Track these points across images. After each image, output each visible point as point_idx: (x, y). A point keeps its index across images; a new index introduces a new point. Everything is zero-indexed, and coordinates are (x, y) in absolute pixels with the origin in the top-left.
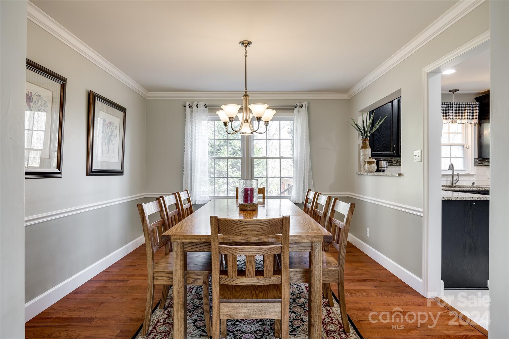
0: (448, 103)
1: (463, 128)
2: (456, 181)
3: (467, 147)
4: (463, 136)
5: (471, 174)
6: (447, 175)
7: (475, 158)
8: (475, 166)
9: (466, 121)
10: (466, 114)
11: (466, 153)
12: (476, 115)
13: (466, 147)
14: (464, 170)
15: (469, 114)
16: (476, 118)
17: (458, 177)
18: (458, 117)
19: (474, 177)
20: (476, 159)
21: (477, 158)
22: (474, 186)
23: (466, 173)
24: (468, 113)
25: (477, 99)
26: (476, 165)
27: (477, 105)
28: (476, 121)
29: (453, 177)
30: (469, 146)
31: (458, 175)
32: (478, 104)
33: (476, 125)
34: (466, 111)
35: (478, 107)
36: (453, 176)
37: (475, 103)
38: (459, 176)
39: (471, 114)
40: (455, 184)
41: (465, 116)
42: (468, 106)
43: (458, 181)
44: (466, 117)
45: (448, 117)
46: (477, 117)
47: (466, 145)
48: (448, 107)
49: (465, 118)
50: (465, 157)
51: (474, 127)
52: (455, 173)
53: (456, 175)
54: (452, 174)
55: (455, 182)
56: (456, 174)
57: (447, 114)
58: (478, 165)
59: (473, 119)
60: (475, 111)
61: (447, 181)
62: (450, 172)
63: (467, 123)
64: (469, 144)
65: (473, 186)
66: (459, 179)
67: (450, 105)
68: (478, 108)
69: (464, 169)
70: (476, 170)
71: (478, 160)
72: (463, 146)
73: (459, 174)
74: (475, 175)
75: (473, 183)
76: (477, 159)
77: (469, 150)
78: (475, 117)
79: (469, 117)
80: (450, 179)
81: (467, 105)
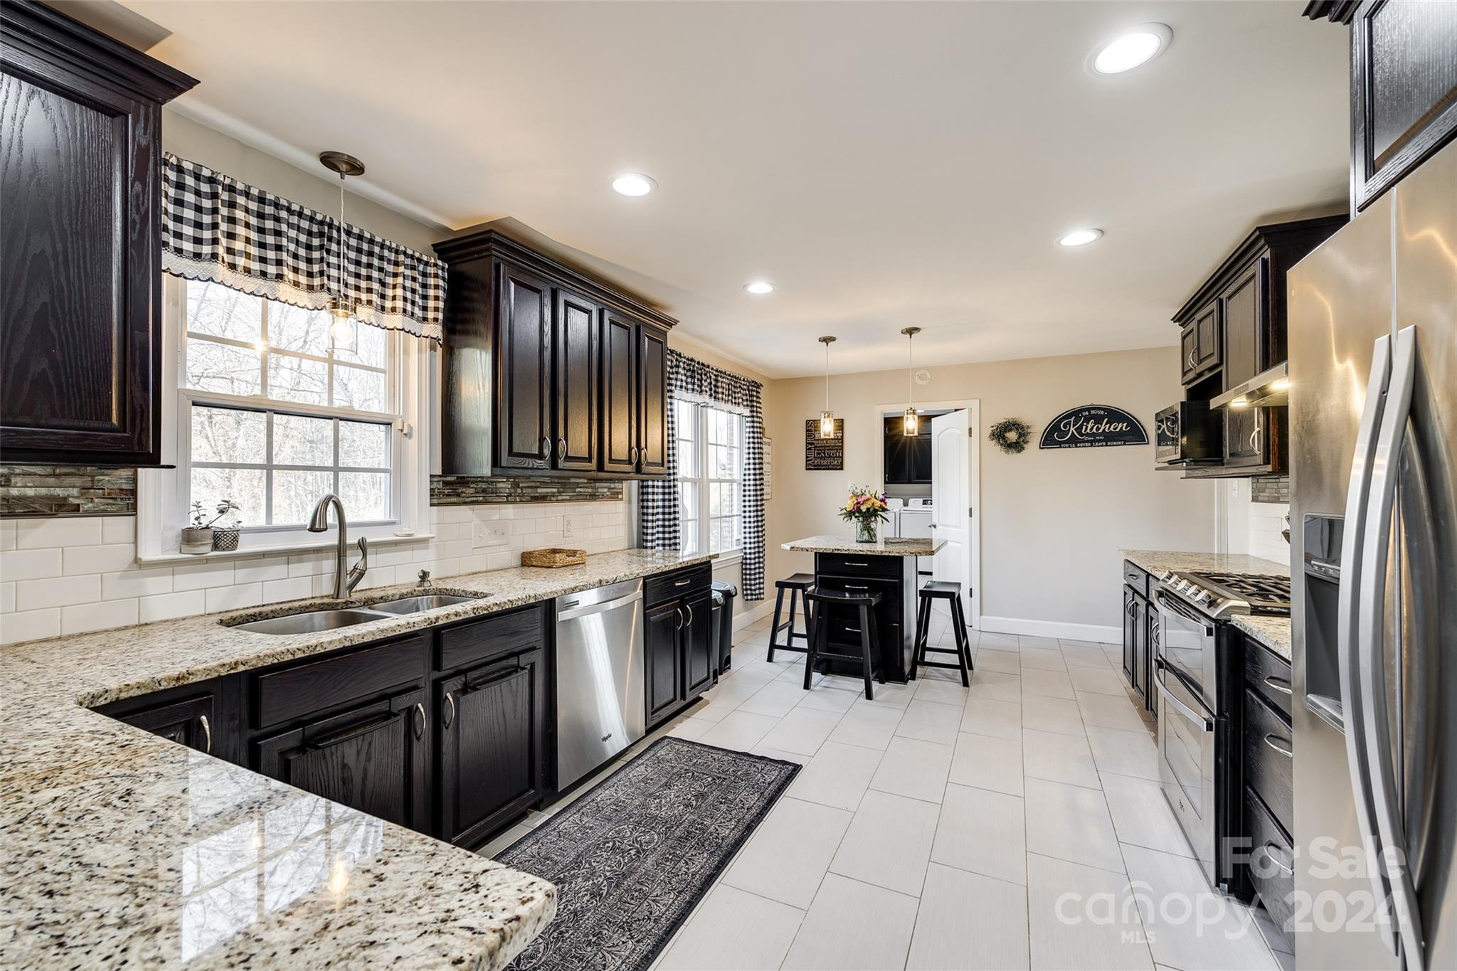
0: (319, 217)
1: (391, 351)
2: (356, 575)
3: (405, 431)
4: (392, 385)
5: (418, 536)
6: (318, 550)
7: (431, 476)
8: (432, 505)
9: (397, 320)
10: (399, 292)
11: (398, 457)
12: (436, 309)
13: (402, 431)
14: (393, 523)
15: (409, 295)
16: (436, 320)
17: (365, 556)
18: (364, 297)
19: (427, 548)
20: (436, 480)
21: (440, 476)
22: (426, 585)
23: (398, 533)
24: (404, 288)
25: (442, 250)
26: (435, 501)
27: (440, 272)
28: (436, 330)
29: (339, 557)
30: (410, 428)
31: (362, 546)
32: (443, 269)
33: (435, 351)
34: (400, 280)
35: (443, 279)
36: (341, 550)
37: (433, 261)
38: (369, 550)
39: (417, 297)
40: (348, 588)
41: (394, 298)
42: (408, 261)
43: (361, 575)
44: (399, 304)
45: (317, 282)
46: (440, 316)
47: (400, 419)
48: (321, 235)
49: (394, 310)
50: (397, 471)
51: (431, 355)
52: (352, 539)
53: (352, 546)
54: (336, 542)
55: (349, 580)
56: (356, 541)
57: (316, 268)
58: (443, 501)
59: (425, 319)
60: (431, 292)
61: (317, 574)
62: (330, 538)
63: (403, 329)
64: (413, 420)
65: (421, 589)
66: (366, 563)
67: (326, 228)
68: (441, 283)
69: (392, 519)
70: (435, 522)
71: (444, 482)
72: (390, 424)
73: (368, 540)
74: (430, 540)
75: (424, 576)
76: (439, 479)
77: (410, 441)
78: (431, 315)
79: (409, 307)
80: (329, 565)
81: (401, 258)
